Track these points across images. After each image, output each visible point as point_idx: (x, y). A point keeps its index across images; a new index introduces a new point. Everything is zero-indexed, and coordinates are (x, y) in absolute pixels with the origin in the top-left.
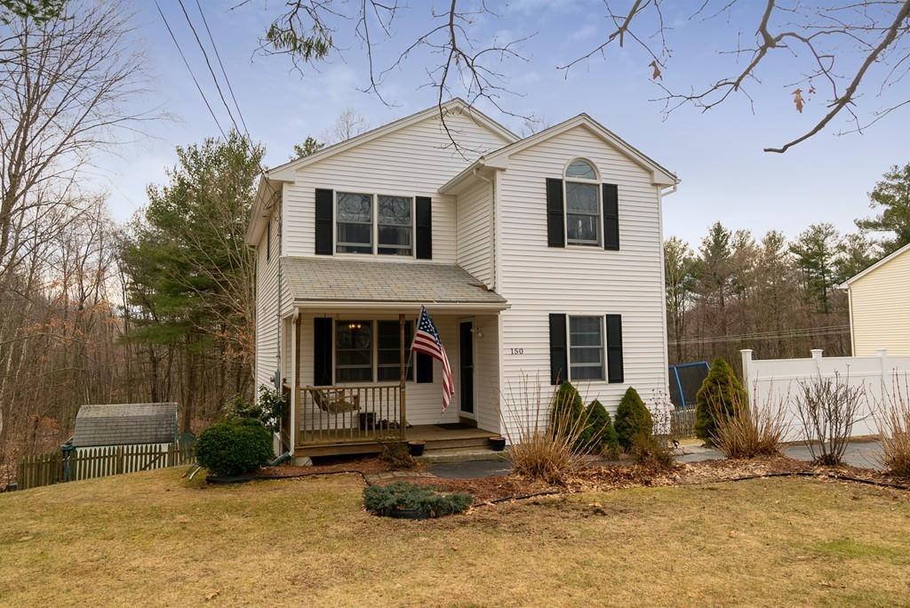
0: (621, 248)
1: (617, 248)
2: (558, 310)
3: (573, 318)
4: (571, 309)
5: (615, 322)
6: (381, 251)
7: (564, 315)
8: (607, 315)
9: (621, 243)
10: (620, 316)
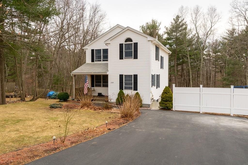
0: (138, 58)
1: (137, 58)
2: (121, 74)
3: (125, 76)
4: (124, 73)
5: (136, 76)
6: (103, 61)
7: (123, 75)
8: (134, 75)
9: (138, 57)
10: (137, 75)
